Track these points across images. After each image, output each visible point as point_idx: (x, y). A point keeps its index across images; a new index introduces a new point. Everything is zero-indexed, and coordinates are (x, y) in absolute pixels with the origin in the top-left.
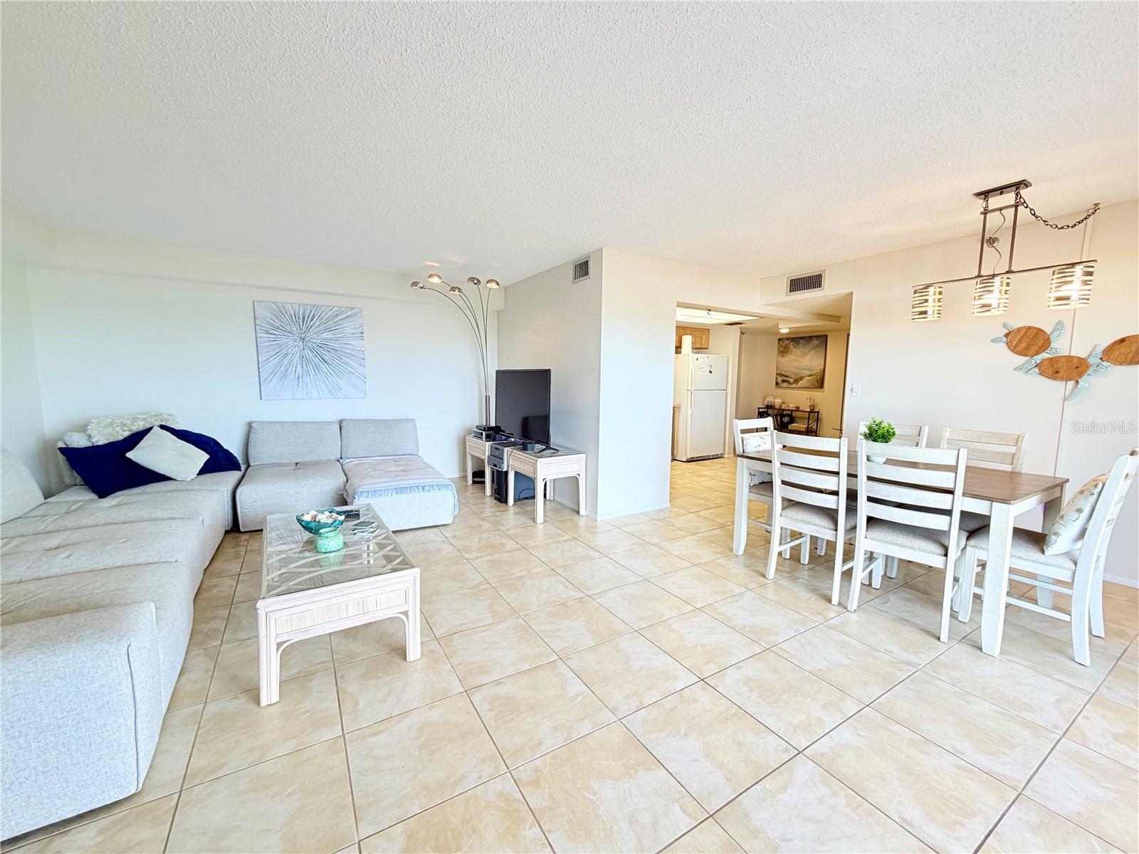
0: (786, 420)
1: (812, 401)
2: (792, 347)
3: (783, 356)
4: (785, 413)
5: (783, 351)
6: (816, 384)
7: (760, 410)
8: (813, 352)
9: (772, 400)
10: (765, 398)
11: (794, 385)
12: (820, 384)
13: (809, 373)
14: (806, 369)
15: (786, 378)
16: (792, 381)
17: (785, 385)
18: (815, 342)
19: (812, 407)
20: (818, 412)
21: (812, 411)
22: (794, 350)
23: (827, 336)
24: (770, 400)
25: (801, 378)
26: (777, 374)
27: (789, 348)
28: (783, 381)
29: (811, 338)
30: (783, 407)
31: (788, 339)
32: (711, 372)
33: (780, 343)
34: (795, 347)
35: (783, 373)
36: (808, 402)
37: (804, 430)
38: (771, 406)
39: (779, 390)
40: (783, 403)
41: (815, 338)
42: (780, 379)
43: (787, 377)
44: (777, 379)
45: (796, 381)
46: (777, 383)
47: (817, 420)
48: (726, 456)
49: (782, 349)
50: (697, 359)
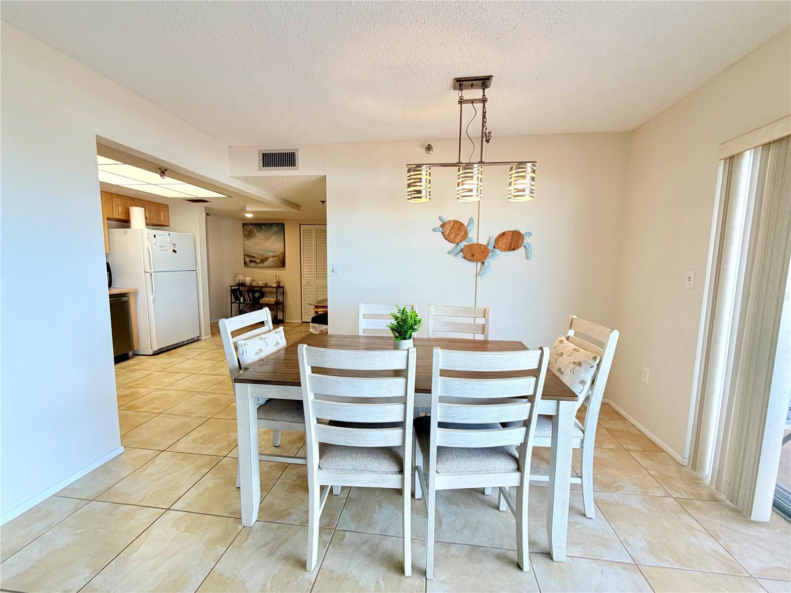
0: (257, 295)
1: (277, 278)
2: (255, 231)
3: (249, 239)
4: (255, 289)
5: (248, 235)
6: (279, 263)
7: (233, 288)
8: (274, 237)
9: (243, 278)
10: (235, 277)
11: (261, 265)
12: (282, 263)
13: (272, 254)
14: (269, 252)
15: (253, 259)
16: (258, 261)
17: (253, 264)
18: (275, 229)
19: (278, 283)
20: (283, 287)
21: (278, 287)
22: (258, 234)
23: (284, 224)
24: (240, 278)
25: (266, 259)
26: (245, 255)
27: (253, 232)
28: (251, 261)
29: (271, 225)
30: (254, 284)
31: (252, 224)
32: (174, 251)
33: (245, 227)
34: (258, 232)
35: (249, 254)
36: (274, 279)
37: (273, 303)
38: (242, 283)
39: (248, 269)
40: (253, 281)
41: (274, 225)
42: (247, 259)
43: (254, 257)
44: (244, 259)
45: (262, 261)
46: (245, 263)
47: (283, 294)
48: (203, 338)
49: (247, 233)
50: (155, 236)
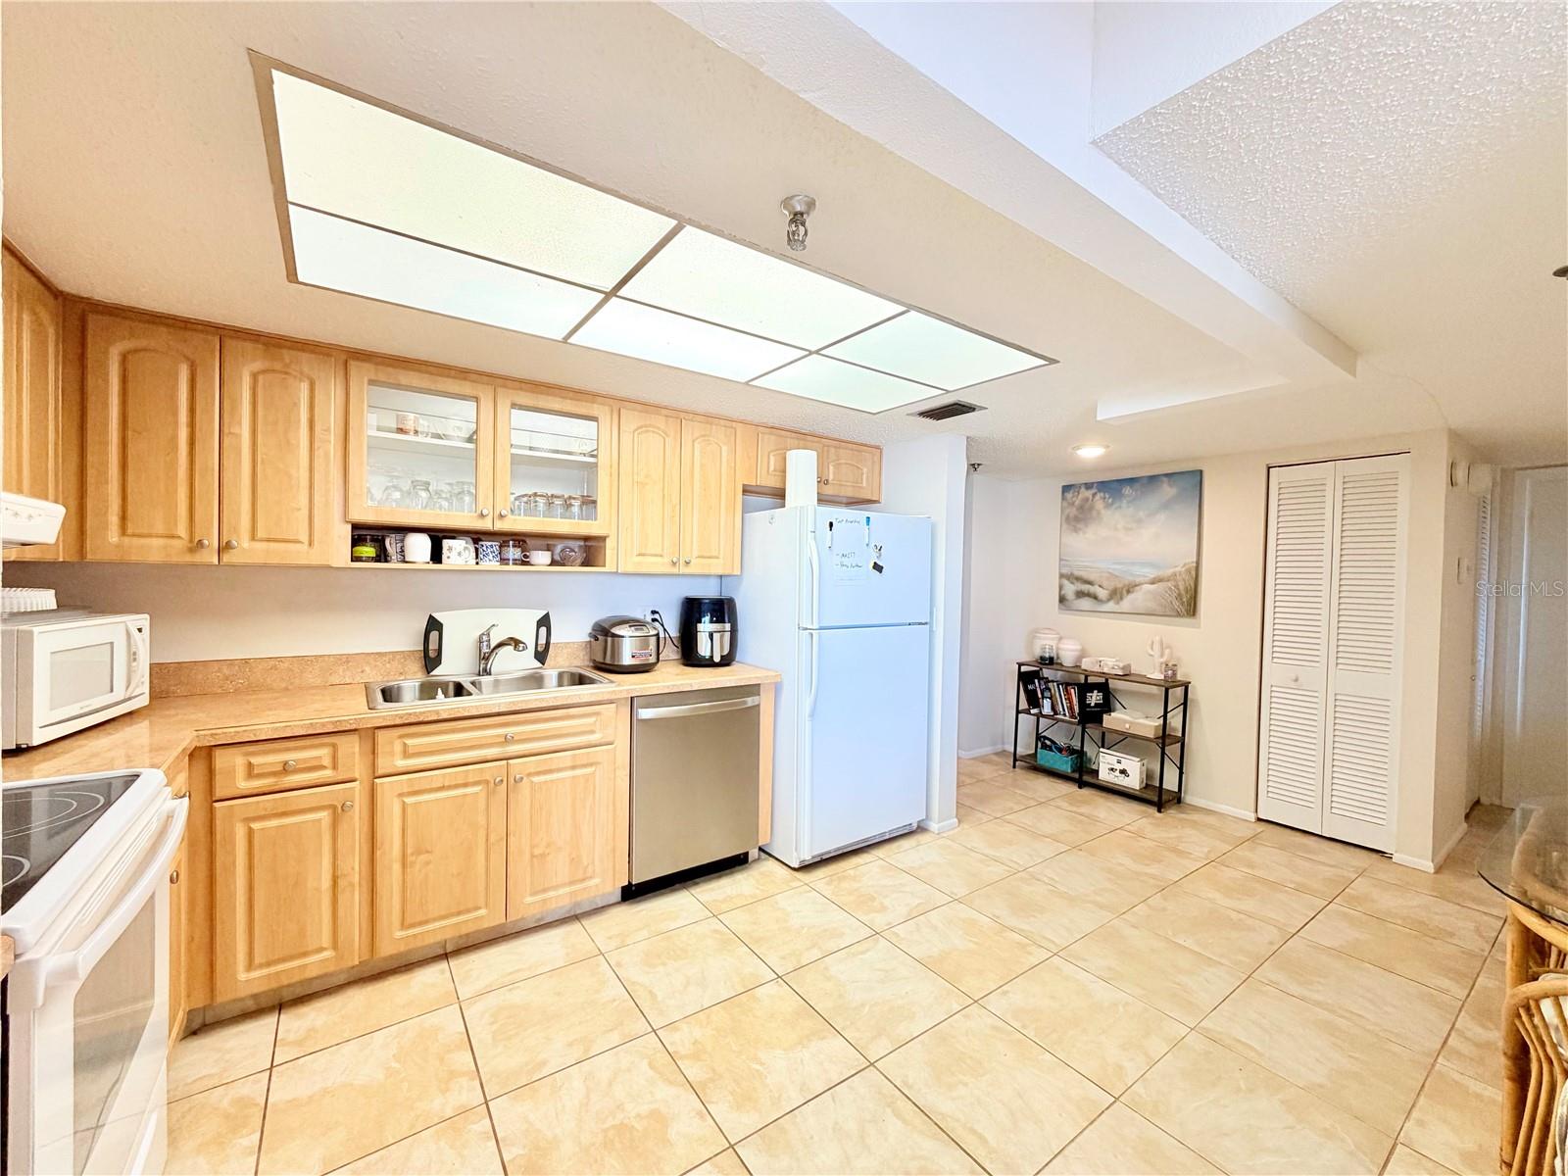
0: (1095, 698)
1: (1167, 651)
2: (1099, 504)
3: (1076, 530)
4: (1091, 680)
5: (1078, 517)
6: (1176, 604)
7: (1023, 669)
8: (1162, 517)
9: (1054, 643)
10: (1033, 635)
11: (1111, 606)
12: (1189, 604)
13: (1152, 574)
14: (1143, 564)
15: (1086, 588)
16: (1102, 593)
17: (1086, 603)
18: (1168, 491)
19: (1171, 668)
20: (1186, 686)
21: (1169, 684)
22: (1106, 514)
23: (1201, 472)
24: (1045, 645)
25: (1130, 589)
26: (1062, 576)
27: (1091, 508)
28: (1080, 594)
29: (1153, 479)
30: (1086, 664)
31: (1088, 486)
32: (878, 568)
33: (1069, 495)
34: (1108, 506)
35: (1077, 573)
36: (1156, 652)
37: (1151, 735)
38: (1051, 659)
39: (1069, 618)
40: (1083, 655)
41: (1165, 479)
42: (1070, 589)
43: (1090, 583)
44: (1061, 588)
45: (1116, 594)
46: (1062, 600)
47: (1185, 704)
48: (934, 826)
49: (1073, 511)
50: (831, 524)
